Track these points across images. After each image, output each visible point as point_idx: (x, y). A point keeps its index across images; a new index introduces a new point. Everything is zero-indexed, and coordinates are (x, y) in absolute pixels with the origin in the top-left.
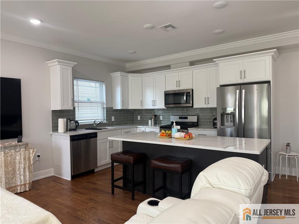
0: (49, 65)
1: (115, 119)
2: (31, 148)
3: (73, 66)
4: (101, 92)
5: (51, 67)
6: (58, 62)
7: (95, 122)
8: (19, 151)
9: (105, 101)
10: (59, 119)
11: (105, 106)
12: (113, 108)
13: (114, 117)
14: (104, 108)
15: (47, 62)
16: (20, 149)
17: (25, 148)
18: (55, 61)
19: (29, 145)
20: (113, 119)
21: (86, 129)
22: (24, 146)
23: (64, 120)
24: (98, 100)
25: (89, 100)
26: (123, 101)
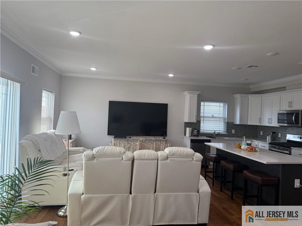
0: (185, 94)
1: (235, 132)
2: (169, 143)
3: (198, 94)
4: (224, 110)
5: (186, 96)
6: (188, 92)
7: (215, 132)
8: (162, 143)
9: (226, 117)
10: (187, 128)
11: (226, 121)
12: (233, 123)
13: (234, 130)
14: (225, 122)
15: (183, 93)
16: (163, 142)
17: (166, 142)
18: (187, 92)
19: (168, 141)
20: (233, 132)
21: (207, 137)
22: (165, 141)
23: (190, 129)
24: (221, 116)
25: (213, 116)
26: (241, 118)
